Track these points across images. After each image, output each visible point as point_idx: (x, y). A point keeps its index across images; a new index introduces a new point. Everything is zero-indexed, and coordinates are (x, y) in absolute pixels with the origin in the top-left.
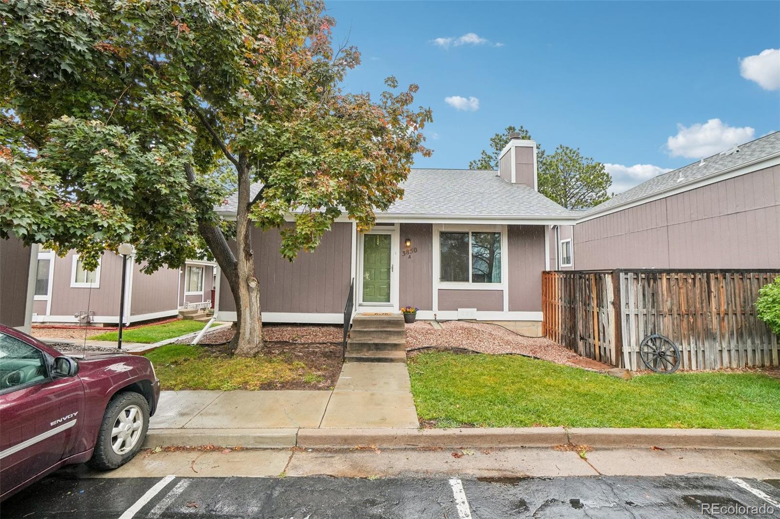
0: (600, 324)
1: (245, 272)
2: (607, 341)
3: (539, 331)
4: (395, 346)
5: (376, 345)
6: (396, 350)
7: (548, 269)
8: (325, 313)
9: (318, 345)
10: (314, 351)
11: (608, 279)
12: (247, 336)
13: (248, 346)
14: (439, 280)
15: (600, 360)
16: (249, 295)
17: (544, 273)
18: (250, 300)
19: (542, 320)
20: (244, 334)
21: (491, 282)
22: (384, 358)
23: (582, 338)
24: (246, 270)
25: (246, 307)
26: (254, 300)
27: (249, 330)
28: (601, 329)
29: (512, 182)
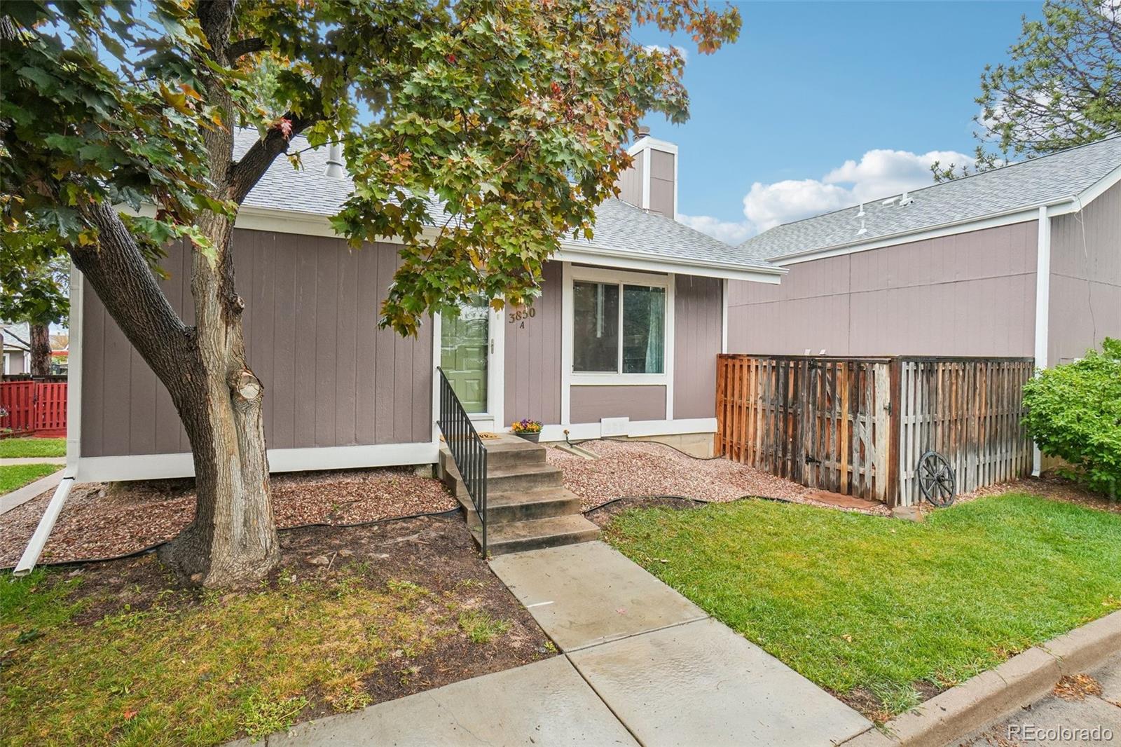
0: (855, 439)
1: (221, 358)
2: (868, 465)
3: (710, 448)
4: (562, 506)
5: (527, 507)
6: (563, 513)
7: (725, 352)
8: (376, 443)
9: (401, 524)
10: (408, 544)
11: (882, 373)
12: (238, 529)
13: (244, 558)
14: (572, 369)
15: (850, 492)
16: (237, 419)
17: (721, 356)
18: (241, 434)
19: (716, 431)
20: (228, 527)
21: (644, 372)
22: (561, 537)
23: (809, 460)
24: (225, 351)
25: (230, 454)
26: (251, 433)
27: (241, 514)
28: (856, 445)
29: (644, 207)
